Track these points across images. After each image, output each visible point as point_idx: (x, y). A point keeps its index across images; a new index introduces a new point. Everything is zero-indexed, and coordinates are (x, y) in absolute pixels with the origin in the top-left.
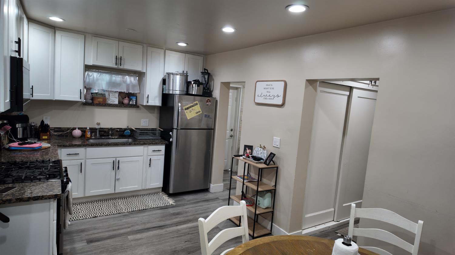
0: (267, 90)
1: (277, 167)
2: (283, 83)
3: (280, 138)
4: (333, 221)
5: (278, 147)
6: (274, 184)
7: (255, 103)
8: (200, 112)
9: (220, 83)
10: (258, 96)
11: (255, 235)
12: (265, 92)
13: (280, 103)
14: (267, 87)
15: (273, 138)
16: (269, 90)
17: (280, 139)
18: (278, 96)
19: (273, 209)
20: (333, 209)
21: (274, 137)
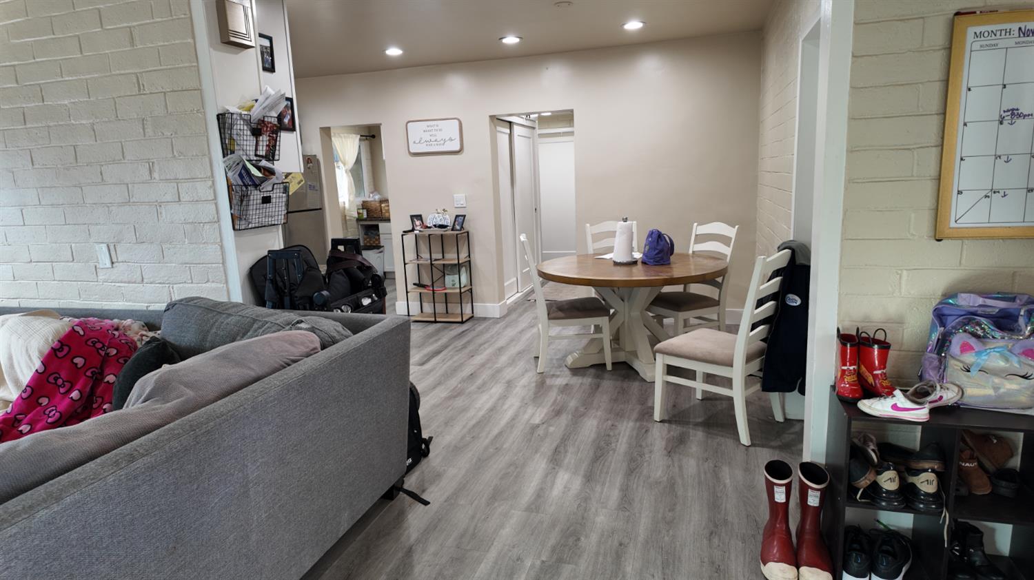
0: (431, 133)
1: (468, 232)
2: (456, 122)
3: (464, 195)
4: (518, 292)
5: (464, 206)
6: (467, 254)
7: (410, 153)
8: (302, 181)
9: (318, 130)
10: (414, 142)
11: (464, 320)
12: (426, 137)
13: (457, 148)
14: (430, 128)
15: (453, 197)
16: (434, 133)
17: (466, 196)
18: (451, 140)
19: (471, 285)
20: (515, 279)
21: (455, 195)
